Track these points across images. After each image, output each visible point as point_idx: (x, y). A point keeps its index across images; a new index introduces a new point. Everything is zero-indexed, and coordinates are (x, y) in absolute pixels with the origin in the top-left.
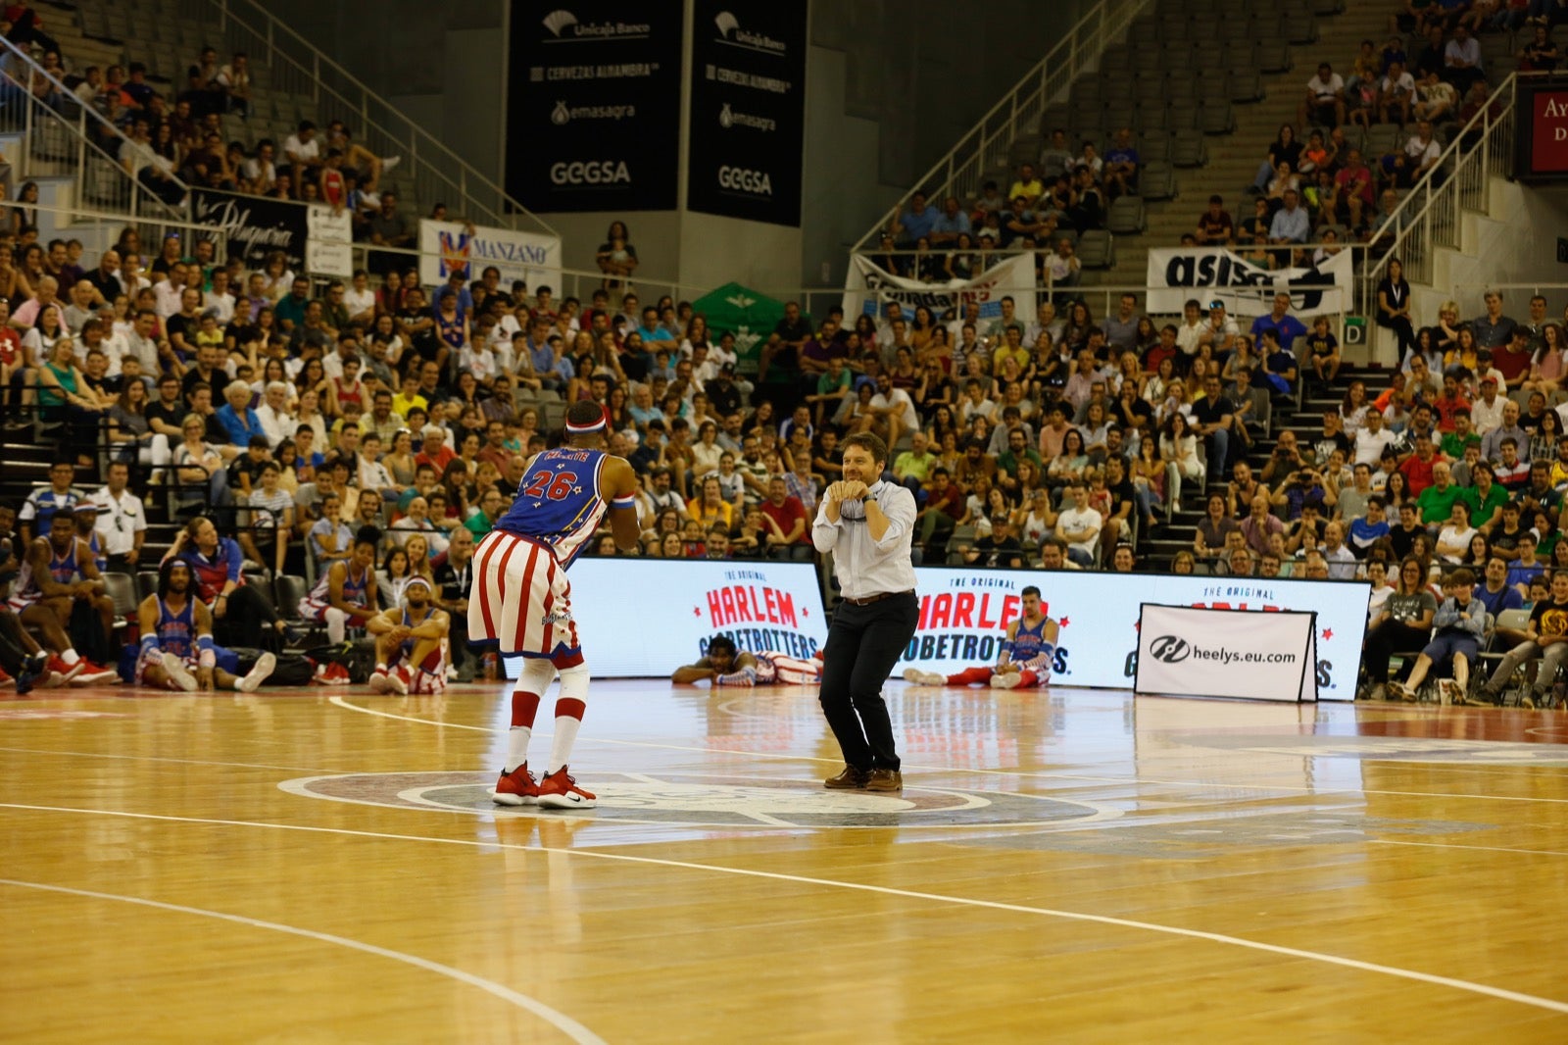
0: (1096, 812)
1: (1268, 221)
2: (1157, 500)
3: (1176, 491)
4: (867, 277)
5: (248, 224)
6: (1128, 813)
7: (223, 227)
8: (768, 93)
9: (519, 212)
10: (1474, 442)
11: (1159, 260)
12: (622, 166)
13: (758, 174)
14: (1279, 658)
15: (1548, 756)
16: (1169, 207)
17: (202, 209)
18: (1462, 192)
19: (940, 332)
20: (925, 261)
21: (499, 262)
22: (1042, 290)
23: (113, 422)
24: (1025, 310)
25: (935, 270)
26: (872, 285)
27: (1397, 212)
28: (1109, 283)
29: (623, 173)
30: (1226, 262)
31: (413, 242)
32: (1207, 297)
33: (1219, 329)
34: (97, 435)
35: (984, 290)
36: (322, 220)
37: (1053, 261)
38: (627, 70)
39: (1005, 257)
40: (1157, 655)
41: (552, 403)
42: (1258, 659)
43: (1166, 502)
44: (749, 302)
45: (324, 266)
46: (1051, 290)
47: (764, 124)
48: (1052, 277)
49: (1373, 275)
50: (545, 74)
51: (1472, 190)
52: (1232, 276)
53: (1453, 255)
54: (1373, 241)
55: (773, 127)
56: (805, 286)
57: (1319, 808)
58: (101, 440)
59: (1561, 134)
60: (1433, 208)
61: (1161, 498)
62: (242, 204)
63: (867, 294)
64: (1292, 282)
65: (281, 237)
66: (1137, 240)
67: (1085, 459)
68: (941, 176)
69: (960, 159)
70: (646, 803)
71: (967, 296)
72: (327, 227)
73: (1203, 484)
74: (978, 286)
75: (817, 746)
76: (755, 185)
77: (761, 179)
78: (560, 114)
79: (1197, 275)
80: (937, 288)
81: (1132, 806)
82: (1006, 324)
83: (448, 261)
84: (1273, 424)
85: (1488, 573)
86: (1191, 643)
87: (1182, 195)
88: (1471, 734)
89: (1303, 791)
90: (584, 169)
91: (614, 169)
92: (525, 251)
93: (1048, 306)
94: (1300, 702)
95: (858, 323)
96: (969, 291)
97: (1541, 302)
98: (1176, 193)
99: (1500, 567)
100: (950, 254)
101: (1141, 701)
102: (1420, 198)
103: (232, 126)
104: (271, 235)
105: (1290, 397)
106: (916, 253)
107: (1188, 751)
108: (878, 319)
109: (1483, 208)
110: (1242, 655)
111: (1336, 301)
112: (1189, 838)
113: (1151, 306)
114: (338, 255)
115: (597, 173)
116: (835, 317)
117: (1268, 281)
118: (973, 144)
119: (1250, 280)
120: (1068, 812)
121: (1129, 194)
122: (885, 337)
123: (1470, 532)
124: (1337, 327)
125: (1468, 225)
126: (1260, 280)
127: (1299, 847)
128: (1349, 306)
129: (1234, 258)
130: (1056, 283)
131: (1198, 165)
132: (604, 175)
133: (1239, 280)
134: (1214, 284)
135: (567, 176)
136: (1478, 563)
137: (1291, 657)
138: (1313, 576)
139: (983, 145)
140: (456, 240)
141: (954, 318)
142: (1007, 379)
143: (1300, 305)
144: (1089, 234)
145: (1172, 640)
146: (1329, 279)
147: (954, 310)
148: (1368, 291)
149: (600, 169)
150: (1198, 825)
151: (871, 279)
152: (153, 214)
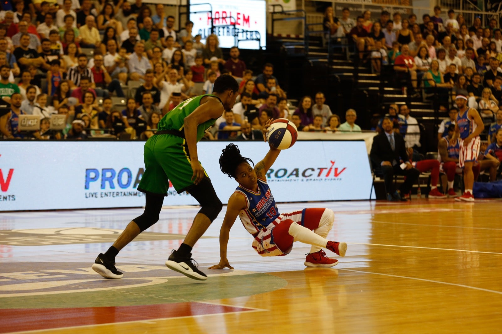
7: (498, 13)
17: (489, 6)
23: (454, 93)
34: (448, 98)
58: (450, 100)
152: (469, 9)
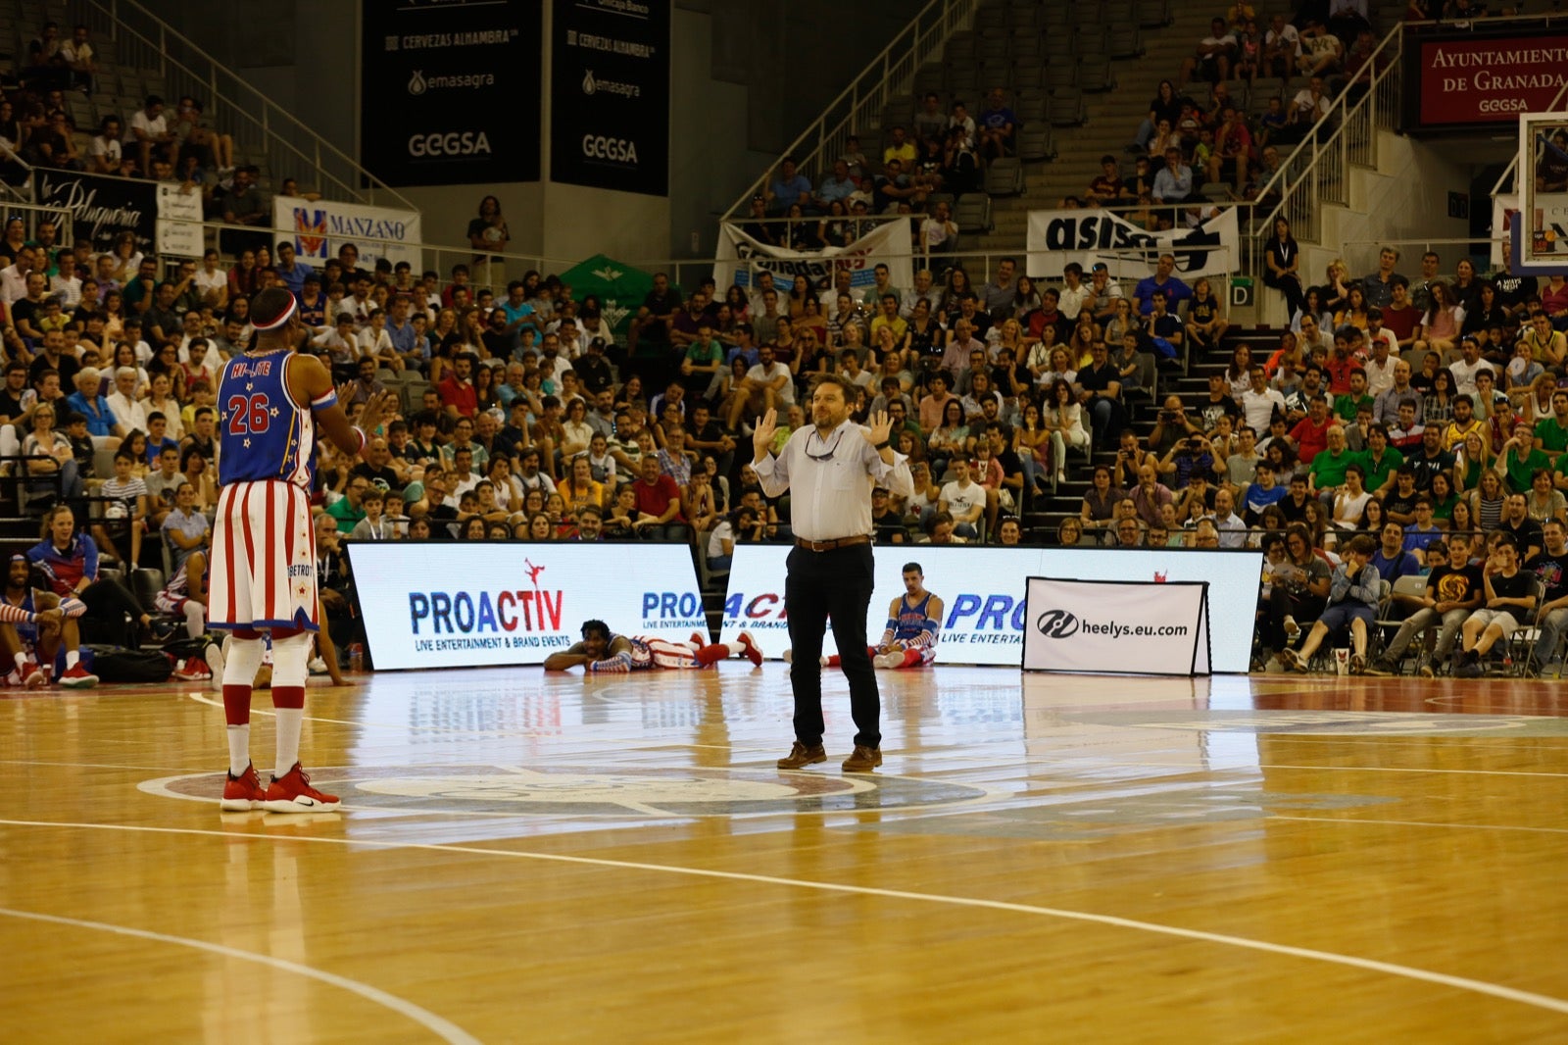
0: (985, 794)
1: (1149, 181)
2: (1042, 471)
3: (1061, 461)
4: (738, 246)
5: (94, 204)
6: (1018, 794)
8: (631, 58)
9: (376, 186)
10: (1366, 405)
11: (1038, 223)
12: (482, 136)
13: (623, 142)
14: (1171, 631)
15: (1449, 725)
16: (1048, 167)
18: (1349, 147)
19: (812, 301)
20: (797, 228)
21: (356, 238)
22: (919, 256)
24: (901, 277)
25: (808, 238)
26: (744, 253)
27: (1282, 168)
28: (988, 248)
29: (483, 143)
30: (1107, 223)
31: (268, 220)
32: (1089, 261)
33: (1102, 292)
35: (859, 257)
36: (172, 198)
37: (929, 225)
38: (486, 37)
39: (880, 222)
40: (1045, 631)
41: (415, 384)
42: (1149, 632)
43: (1050, 473)
44: (616, 274)
45: (174, 246)
46: (927, 256)
47: (627, 90)
48: (929, 242)
49: (1259, 234)
50: (400, 43)
51: (1360, 146)
52: (1114, 237)
53: (1341, 211)
54: (1259, 200)
55: (637, 93)
56: (674, 256)
57: (1214, 784)
59: (1450, 84)
60: (1320, 164)
61: (1045, 469)
62: (88, 184)
63: (738, 264)
64: (1176, 243)
65: (129, 217)
66: (1015, 203)
67: (966, 429)
68: (812, 141)
69: (831, 123)
70: (520, 795)
71: (842, 264)
72: (176, 205)
73: (1088, 452)
74: (852, 254)
75: (698, 732)
76: (620, 153)
77: (626, 147)
78: (417, 85)
79: (1078, 237)
80: (810, 256)
81: (1022, 787)
82: (881, 293)
83: (304, 239)
84: (1159, 390)
85: (1384, 538)
86: (1080, 617)
87: (1061, 156)
88: (1370, 706)
89: (1198, 768)
90: (443, 141)
91: (474, 140)
92: (383, 226)
93: (925, 273)
94: (1193, 675)
95: (729, 294)
96: (844, 258)
97: (1434, 258)
98: (1055, 154)
99: (1396, 533)
100: (824, 221)
101: (1030, 678)
102: (1306, 154)
103: (76, 103)
104: (119, 215)
105: (1177, 362)
106: (789, 220)
107: (1078, 728)
108: (749, 289)
109: (1371, 163)
110: (1132, 629)
111: (1222, 262)
112: (1081, 819)
113: (1032, 271)
114: (190, 234)
115: (457, 144)
116: (708, 289)
117: (1152, 243)
118: (845, 106)
119: (1133, 242)
120: (956, 794)
121: (1006, 155)
122: (756, 308)
123: (1365, 496)
124: (1224, 289)
125: (1358, 182)
126: (1143, 241)
127: (1193, 824)
128: (1236, 267)
129: (1116, 219)
130: (933, 249)
131: (1078, 124)
132: (463, 146)
133: (1121, 242)
134: (1095, 247)
135: (425, 148)
136: (1373, 528)
137: (1183, 630)
138: (1204, 546)
139: (855, 107)
140: (311, 217)
141: (829, 287)
142: (884, 349)
143: (1184, 266)
144: (965, 197)
145: (1059, 614)
146: (1214, 239)
147: (828, 279)
148: (1255, 251)
149: (459, 140)
150: (1089, 805)
151: (742, 248)
